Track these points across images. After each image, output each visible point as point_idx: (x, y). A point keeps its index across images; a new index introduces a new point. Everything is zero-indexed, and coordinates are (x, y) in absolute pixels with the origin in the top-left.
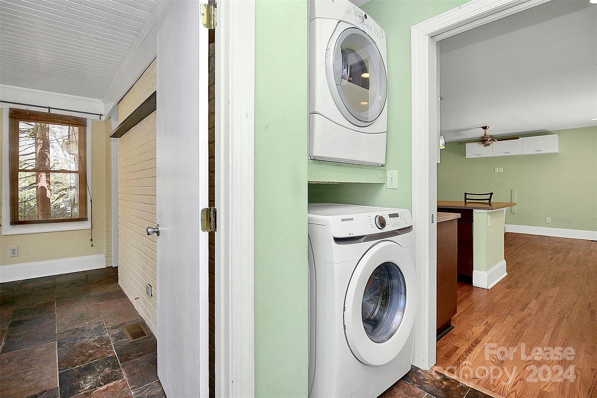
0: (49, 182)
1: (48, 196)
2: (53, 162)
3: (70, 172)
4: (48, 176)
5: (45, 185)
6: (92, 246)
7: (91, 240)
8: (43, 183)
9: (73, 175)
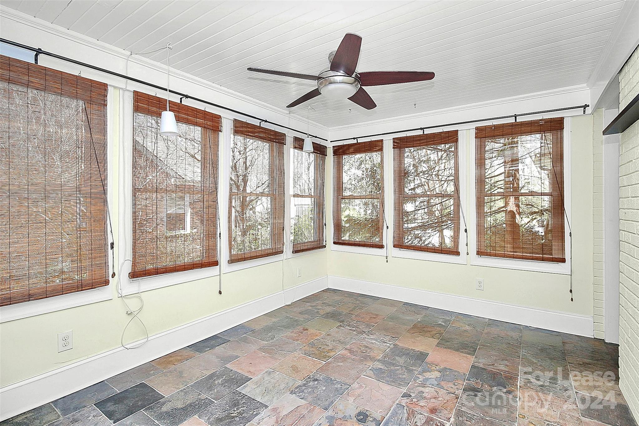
0: (518, 206)
1: (517, 221)
2: (523, 182)
3: (542, 194)
4: (517, 199)
5: (514, 209)
6: (572, 300)
7: (571, 291)
8: (512, 207)
9: (546, 198)
